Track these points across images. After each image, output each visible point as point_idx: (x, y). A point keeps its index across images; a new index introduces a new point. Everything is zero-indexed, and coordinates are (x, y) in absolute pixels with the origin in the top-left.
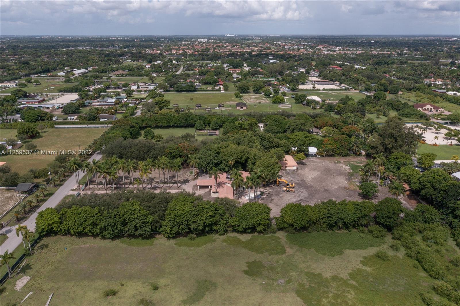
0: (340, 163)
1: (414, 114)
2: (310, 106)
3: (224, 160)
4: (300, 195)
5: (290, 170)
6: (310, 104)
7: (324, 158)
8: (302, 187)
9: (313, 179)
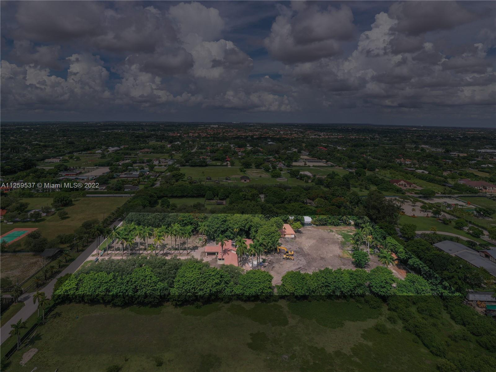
0: (333, 232)
1: (391, 189)
2: (303, 180)
3: (230, 228)
4: (299, 262)
5: (288, 238)
6: (303, 178)
7: (319, 227)
8: (300, 255)
9: (309, 247)
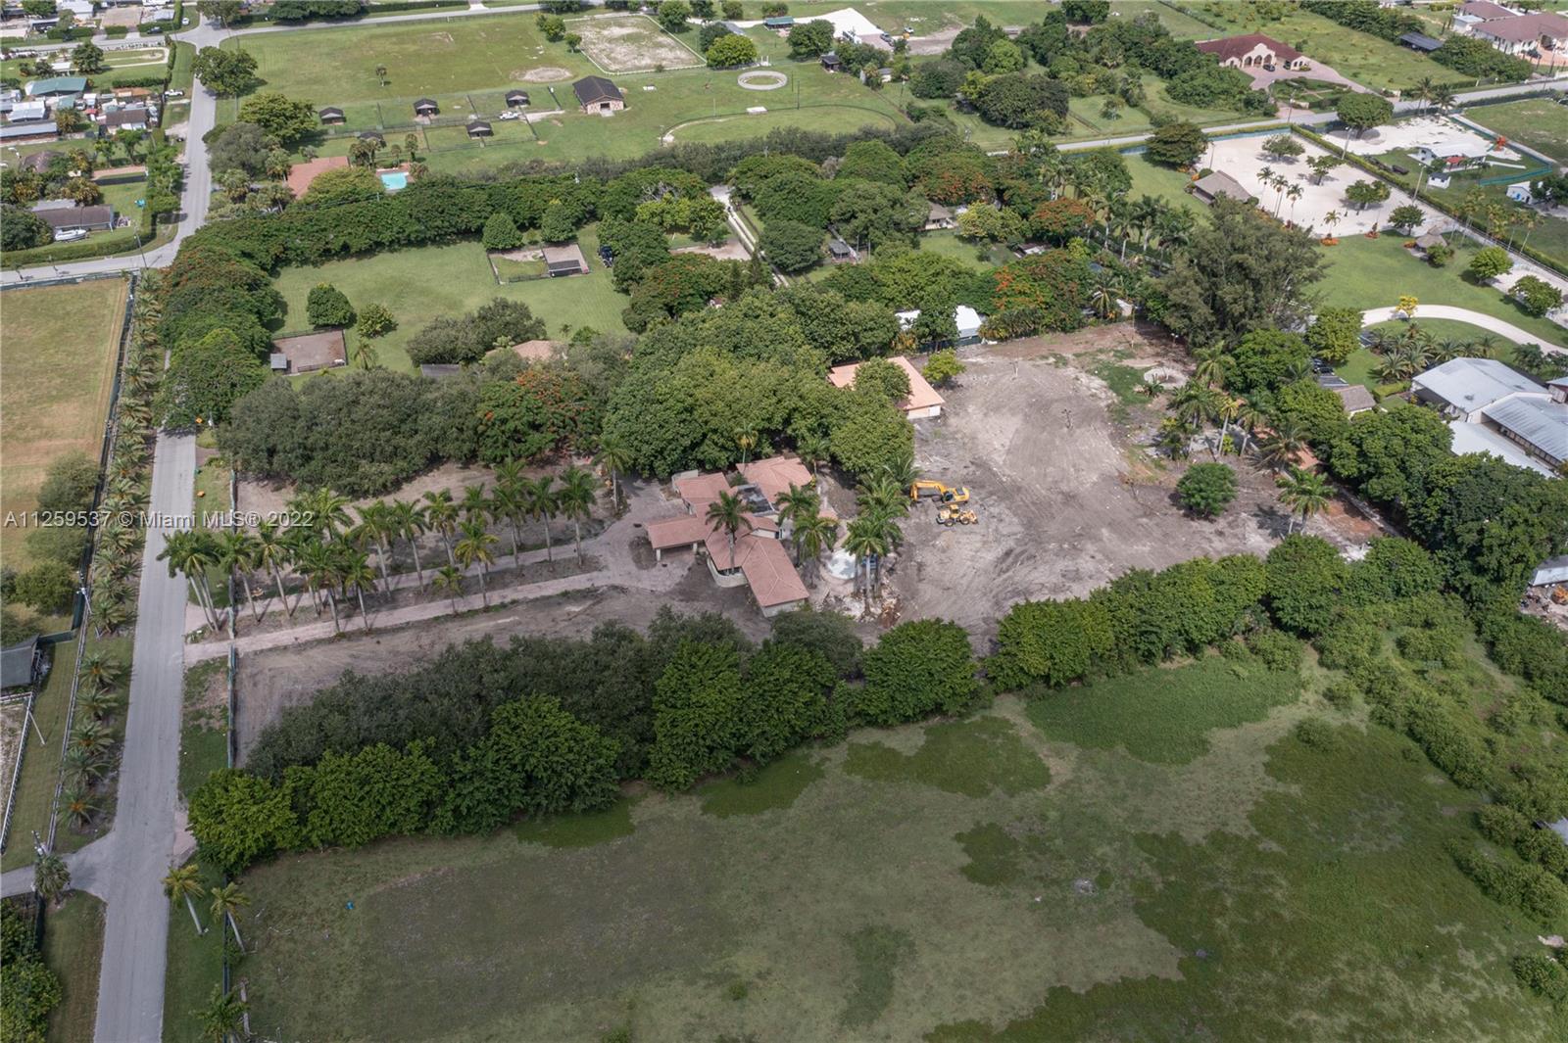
0: (1066, 363)
2: (856, 74)
4: (996, 530)
5: (919, 421)
6: (854, 66)
7: (1009, 346)
8: (991, 494)
9: (1009, 452)
